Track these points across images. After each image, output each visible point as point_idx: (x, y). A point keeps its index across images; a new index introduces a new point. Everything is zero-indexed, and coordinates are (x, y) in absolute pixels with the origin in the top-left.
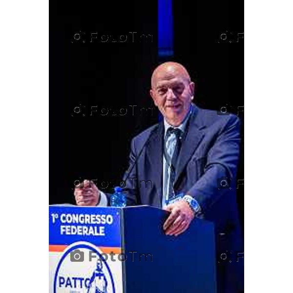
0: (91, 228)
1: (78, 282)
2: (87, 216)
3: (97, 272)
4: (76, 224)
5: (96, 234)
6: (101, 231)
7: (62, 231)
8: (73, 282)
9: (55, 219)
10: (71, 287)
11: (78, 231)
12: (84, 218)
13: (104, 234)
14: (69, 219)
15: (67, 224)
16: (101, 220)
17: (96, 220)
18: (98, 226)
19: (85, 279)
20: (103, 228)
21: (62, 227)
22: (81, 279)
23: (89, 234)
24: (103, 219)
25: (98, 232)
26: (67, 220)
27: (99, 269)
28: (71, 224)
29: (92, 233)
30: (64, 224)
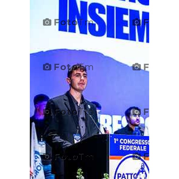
0: (138, 147)
1: (129, 176)
2: (136, 140)
3: (141, 170)
4: (130, 145)
5: (142, 150)
6: (144, 148)
7: (121, 148)
8: (126, 176)
9: (116, 141)
11: (131, 148)
12: (135, 141)
13: (146, 150)
15: (124, 144)
16: (145, 143)
17: (142, 143)
18: (143, 146)
19: (134, 174)
20: (146, 147)
21: (121, 146)
22: (131, 174)
23: (137, 150)
24: (145, 142)
25: (143, 148)
26: (124, 142)
27: (142, 168)
28: (127, 144)
29: (139, 149)
30: (121, 144)
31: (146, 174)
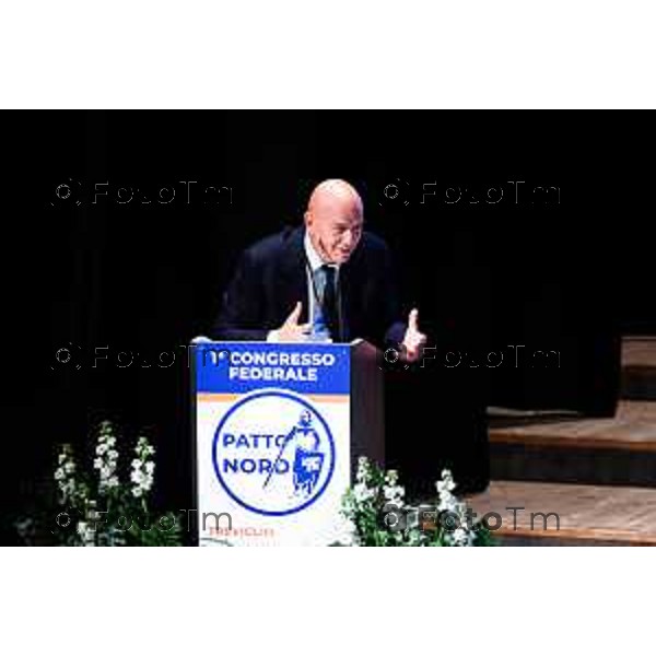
0: (291, 370)
1: (262, 442)
2: (283, 355)
4: (260, 366)
5: (303, 379)
6: (310, 375)
7: (232, 374)
8: (251, 441)
10: (248, 446)
11: (266, 374)
12: (278, 358)
13: (315, 379)
14: (247, 358)
15: (242, 365)
16: (312, 361)
18: (305, 368)
19: (276, 436)
20: (315, 370)
21: (232, 369)
22: (268, 437)
23: (287, 379)
24: (315, 359)
25: (304, 374)
26: (243, 360)
27: (303, 423)
28: (252, 364)
29: (293, 376)
30: (233, 366)
31: (316, 436)
